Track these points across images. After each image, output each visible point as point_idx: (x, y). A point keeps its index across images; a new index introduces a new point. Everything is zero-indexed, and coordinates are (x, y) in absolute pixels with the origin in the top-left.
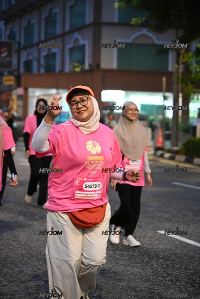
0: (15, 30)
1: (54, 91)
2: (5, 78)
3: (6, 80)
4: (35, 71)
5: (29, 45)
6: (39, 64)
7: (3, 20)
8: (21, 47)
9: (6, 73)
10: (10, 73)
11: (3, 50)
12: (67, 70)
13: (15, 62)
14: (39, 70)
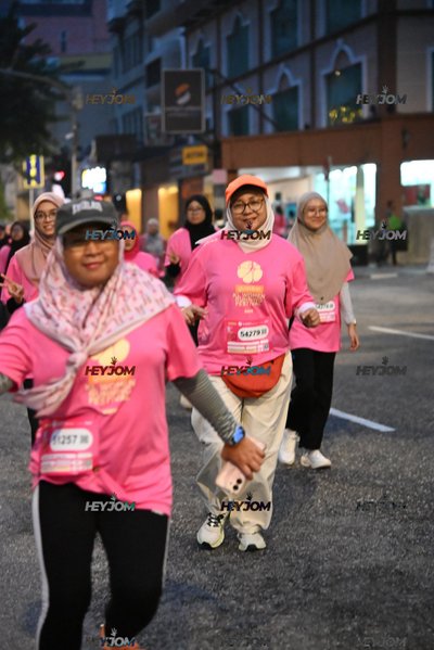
0: (208, 44)
1: (294, 172)
2: (186, 151)
3: (189, 156)
4: (253, 130)
5: (240, 75)
6: (262, 116)
7: (181, 25)
8: (222, 81)
9: (191, 140)
10: (199, 139)
11: (180, 90)
12: (323, 123)
13: (208, 114)
14: (261, 127)
